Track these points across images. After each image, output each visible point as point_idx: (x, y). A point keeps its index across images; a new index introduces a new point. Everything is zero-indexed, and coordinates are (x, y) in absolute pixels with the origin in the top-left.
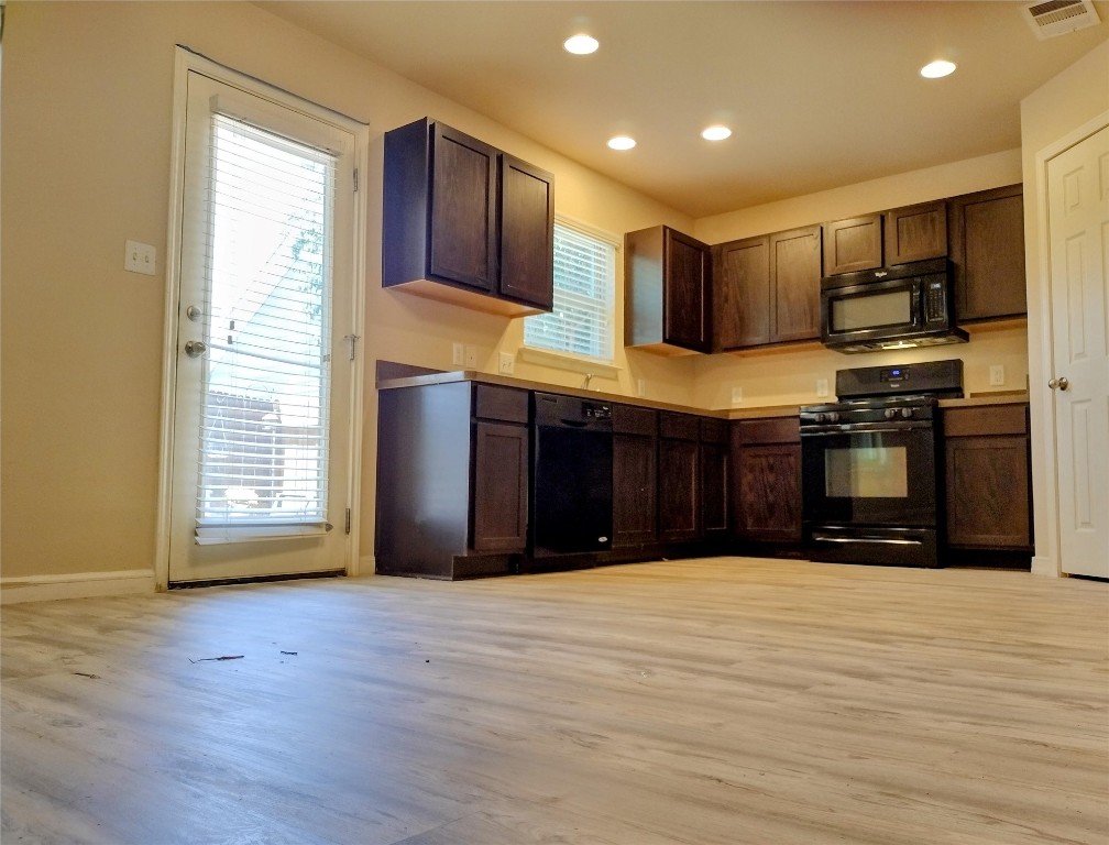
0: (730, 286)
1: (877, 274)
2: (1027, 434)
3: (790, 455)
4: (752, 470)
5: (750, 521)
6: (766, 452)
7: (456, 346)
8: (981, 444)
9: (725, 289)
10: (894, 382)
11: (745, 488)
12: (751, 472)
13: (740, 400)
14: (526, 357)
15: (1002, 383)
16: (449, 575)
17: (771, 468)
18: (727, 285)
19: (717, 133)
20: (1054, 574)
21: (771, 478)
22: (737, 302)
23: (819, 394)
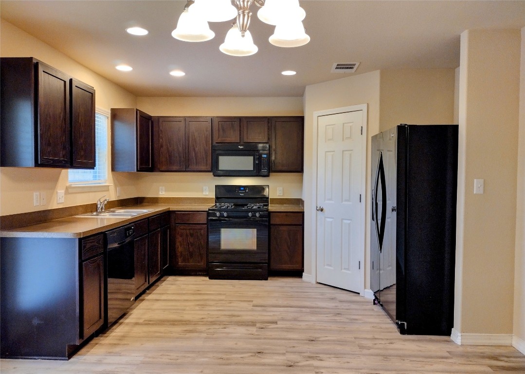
0: (164, 139)
1: (239, 147)
2: (302, 225)
3: (201, 229)
4: (181, 236)
5: (180, 260)
6: (189, 227)
7: (35, 194)
8: (284, 228)
9: (161, 140)
10: (241, 193)
11: (178, 244)
12: (181, 237)
13: (164, 193)
14: (70, 191)
15: (282, 195)
16: (65, 356)
17: (192, 235)
18: (162, 139)
19: (177, 73)
20: (315, 283)
21: (191, 240)
22: (168, 148)
23: (204, 194)
